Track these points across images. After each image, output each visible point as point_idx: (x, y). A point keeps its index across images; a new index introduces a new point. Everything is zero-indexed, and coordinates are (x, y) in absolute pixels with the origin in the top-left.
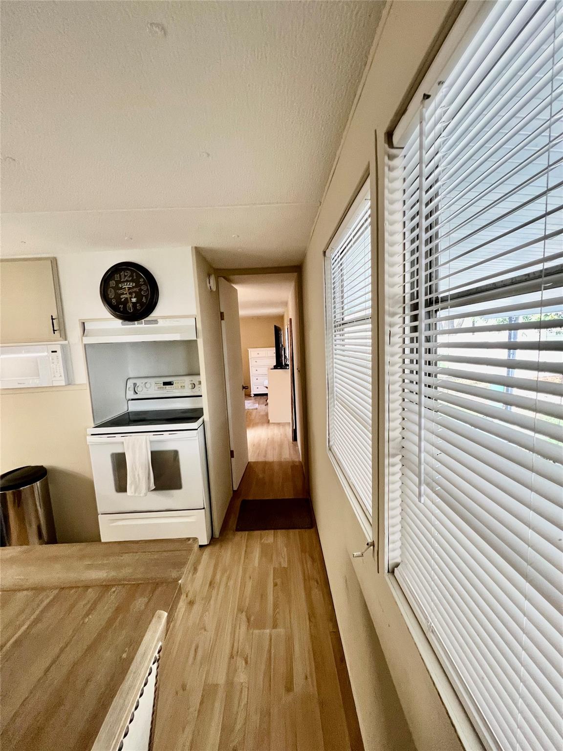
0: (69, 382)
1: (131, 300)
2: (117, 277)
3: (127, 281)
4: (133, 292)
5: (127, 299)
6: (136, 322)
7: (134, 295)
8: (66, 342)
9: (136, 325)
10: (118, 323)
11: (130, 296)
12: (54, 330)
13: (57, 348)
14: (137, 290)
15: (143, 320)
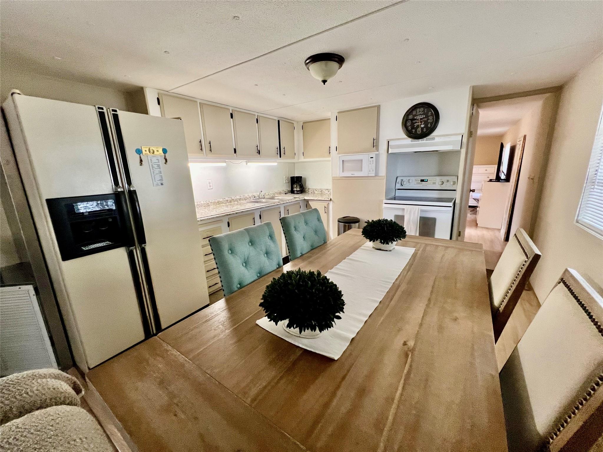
0: (376, 175)
1: (421, 126)
2: (414, 113)
3: (420, 114)
4: (423, 121)
5: (418, 125)
6: (420, 140)
7: (423, 123)
8: (378, 153)
9: (420, 141)
10: (409, 141)
11: (421, 124)
12: (374, 146)
13: (374, 156)
14: (426, 119)
15: (425, 138)
